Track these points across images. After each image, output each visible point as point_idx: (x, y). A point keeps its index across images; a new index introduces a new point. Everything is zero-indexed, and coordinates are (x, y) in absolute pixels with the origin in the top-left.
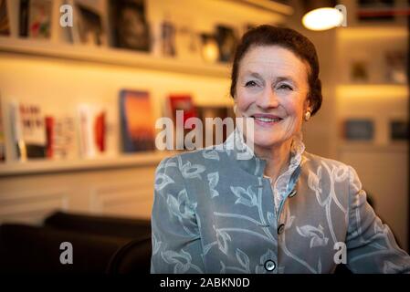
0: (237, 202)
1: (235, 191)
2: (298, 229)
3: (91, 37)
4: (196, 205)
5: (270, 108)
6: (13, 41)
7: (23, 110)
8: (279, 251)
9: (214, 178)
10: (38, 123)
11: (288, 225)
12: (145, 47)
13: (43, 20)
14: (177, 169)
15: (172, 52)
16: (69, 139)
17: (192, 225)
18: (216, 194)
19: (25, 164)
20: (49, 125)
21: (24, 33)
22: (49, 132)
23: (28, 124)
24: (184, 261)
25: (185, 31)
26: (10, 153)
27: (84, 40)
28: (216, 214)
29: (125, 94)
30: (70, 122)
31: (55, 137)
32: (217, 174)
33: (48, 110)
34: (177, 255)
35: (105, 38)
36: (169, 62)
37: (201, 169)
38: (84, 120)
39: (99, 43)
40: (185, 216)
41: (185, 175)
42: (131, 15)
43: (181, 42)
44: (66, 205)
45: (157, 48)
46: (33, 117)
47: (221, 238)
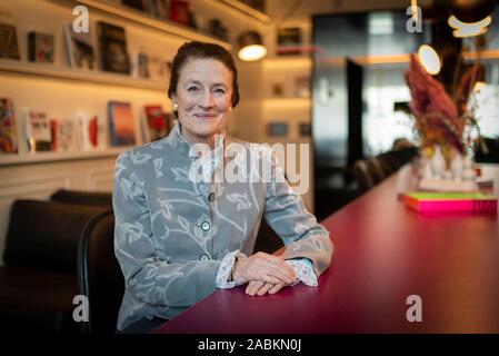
0: (177, 179)
1: (175, 171)
2: (228, 197)
3: (85, 62)
4: (143, 184)
5: (210, 108)
6: (24, 65)
7: (32, 115)
8: (212, 215)
9: (159, 162)
10: (45, 125)
11: (219, 194)
12: (126, 70)
13: (48, 49)
14: (128, 158)
15: (146, 75)
16: (69, 137)
17: (141, 200)
18: (160, 174)
19: (34, 155)
20: (53, 127)
21: (32, 58)
22: (53, 132)
23: (36, 126)
24: (137, 231)
25: (155, 60)
26: (22, 147)
27: (79, 65)
28: (160, 189)
29: (112, 104)
30: (70, 124)
31: (58, 135)
32: (161, 160)
33: (53, 115)
34: (131, 226)
35: (96, 64)
36: (144, 82)
37: (148, 157)
38: (81, 123)
39: (91, 67)
40: (135, 194)
41: (135, 162)
42: (115, 48)
43: (153, 68)
44: (68, 185)
45: (135, 72)
46: (41, 121)
47: (165, 208)
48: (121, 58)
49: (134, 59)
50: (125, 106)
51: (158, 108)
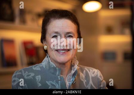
1: (49, 83)
14: (22, 75)
18: (40, 85)
48: (8, 12)
49: (17, 12)
50: (11, 42)
51: (31, 43)
